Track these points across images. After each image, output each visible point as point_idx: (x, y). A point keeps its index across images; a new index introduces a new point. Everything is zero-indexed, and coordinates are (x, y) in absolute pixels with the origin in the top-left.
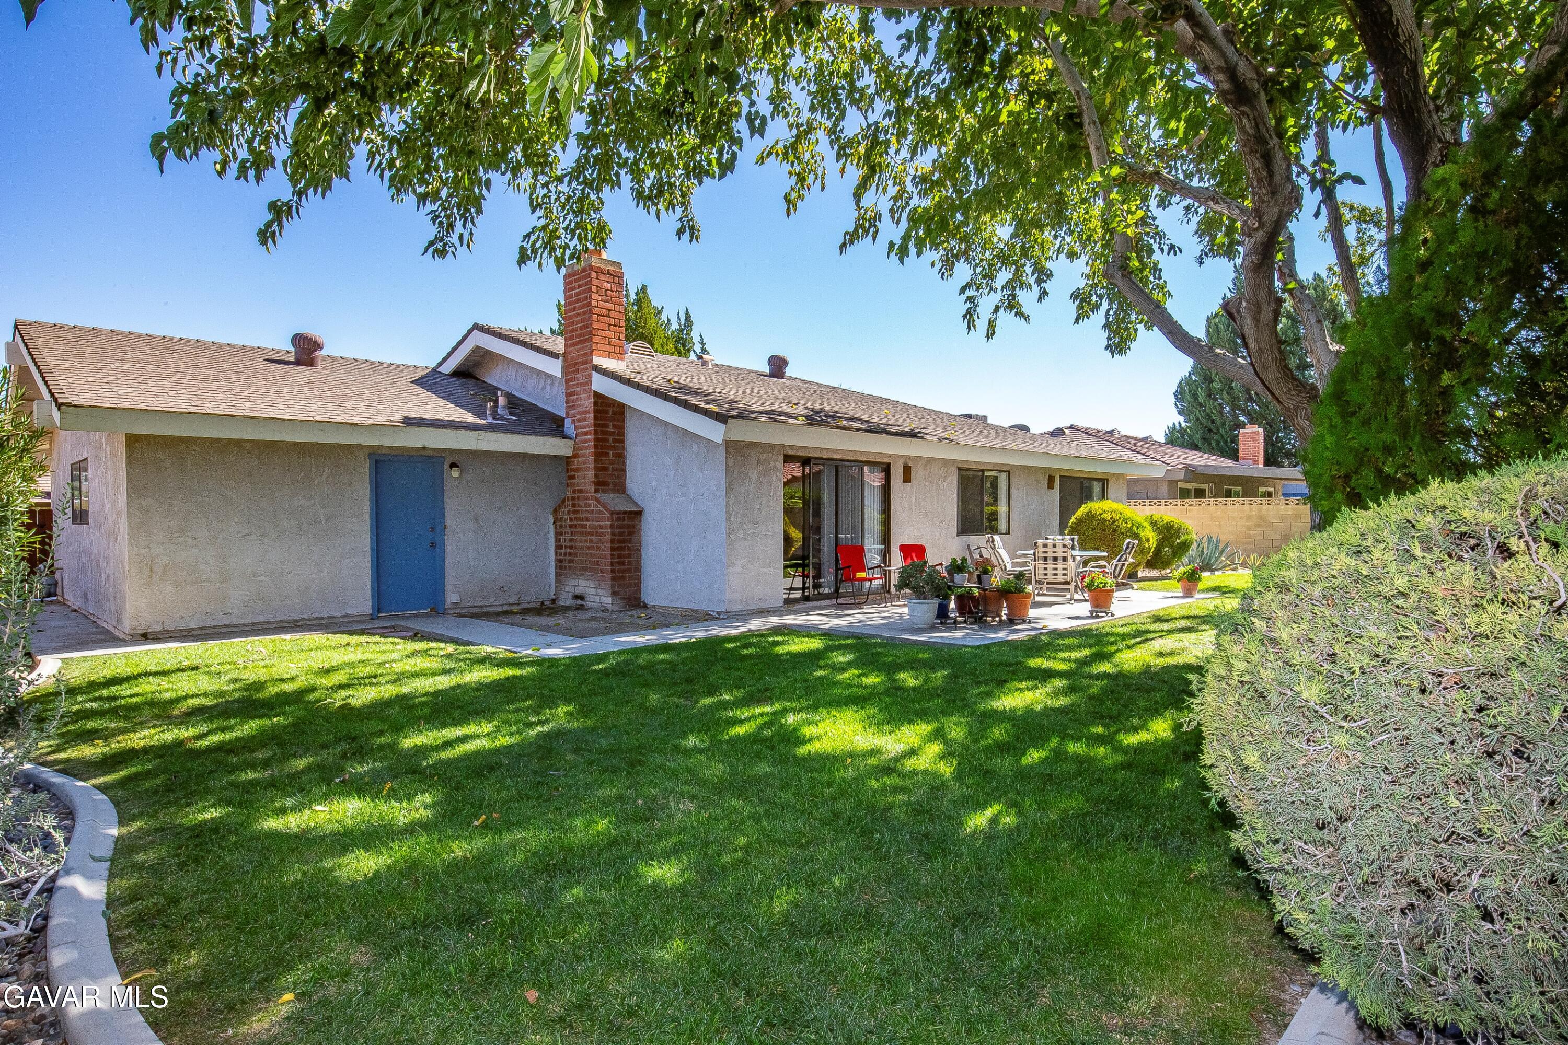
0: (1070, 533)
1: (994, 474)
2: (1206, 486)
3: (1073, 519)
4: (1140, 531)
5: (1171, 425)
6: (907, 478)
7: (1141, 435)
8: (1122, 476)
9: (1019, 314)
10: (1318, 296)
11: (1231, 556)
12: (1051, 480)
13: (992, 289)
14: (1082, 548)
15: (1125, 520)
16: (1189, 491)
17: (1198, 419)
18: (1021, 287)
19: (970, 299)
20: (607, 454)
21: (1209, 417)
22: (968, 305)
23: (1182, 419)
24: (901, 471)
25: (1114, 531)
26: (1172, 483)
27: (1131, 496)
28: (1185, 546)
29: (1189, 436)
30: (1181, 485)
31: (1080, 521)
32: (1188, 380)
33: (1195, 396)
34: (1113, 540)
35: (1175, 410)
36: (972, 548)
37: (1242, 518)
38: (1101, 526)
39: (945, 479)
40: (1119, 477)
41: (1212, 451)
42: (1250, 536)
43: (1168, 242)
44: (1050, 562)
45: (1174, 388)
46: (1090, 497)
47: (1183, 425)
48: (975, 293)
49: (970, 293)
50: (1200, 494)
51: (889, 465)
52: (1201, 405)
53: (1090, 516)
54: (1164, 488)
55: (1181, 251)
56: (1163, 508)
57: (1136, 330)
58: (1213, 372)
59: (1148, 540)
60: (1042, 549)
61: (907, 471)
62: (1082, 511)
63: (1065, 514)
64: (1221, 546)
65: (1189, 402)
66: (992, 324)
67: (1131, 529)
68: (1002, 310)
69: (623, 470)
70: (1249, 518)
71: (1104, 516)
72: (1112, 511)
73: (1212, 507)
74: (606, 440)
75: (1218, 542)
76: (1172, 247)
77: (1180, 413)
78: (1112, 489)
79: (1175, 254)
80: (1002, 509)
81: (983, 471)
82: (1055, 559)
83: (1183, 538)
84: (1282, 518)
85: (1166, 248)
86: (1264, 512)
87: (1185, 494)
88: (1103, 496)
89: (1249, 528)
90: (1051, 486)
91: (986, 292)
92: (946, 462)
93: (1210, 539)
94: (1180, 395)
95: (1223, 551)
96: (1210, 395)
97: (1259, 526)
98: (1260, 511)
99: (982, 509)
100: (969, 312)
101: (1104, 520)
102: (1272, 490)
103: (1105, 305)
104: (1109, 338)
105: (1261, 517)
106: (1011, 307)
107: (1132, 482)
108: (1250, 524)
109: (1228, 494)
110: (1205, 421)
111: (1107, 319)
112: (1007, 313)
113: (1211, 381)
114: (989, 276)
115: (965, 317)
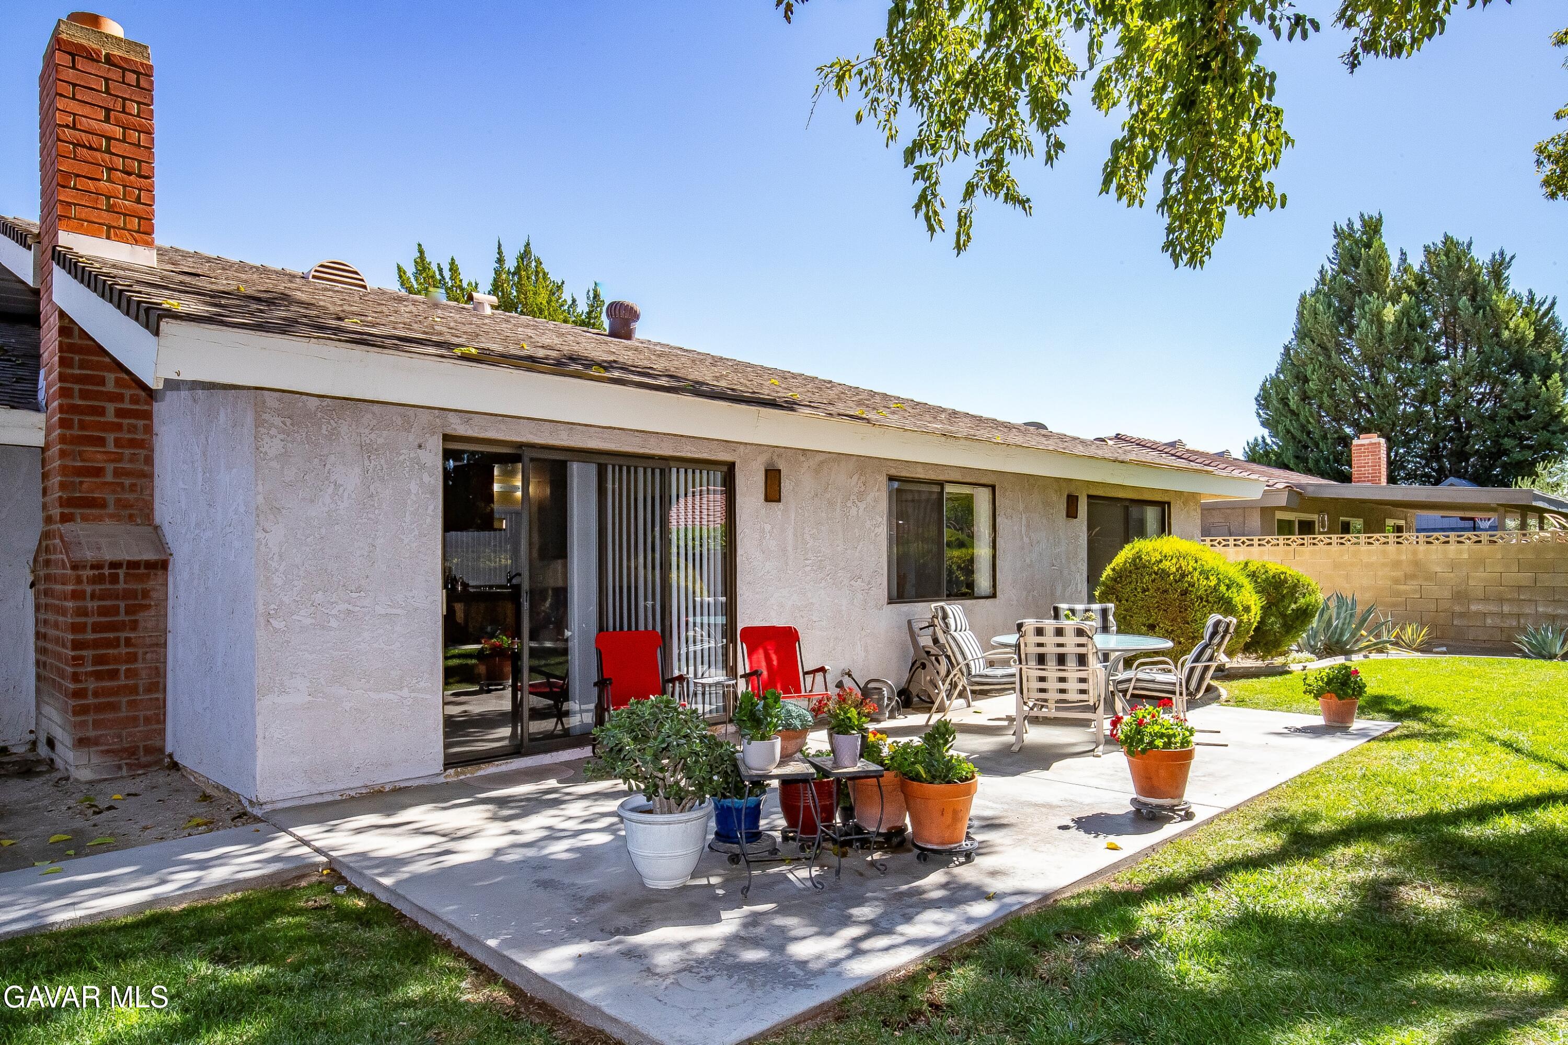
0: (1104, 598)
1: (966, 490)
2: (1315, 517)
3: (1108, 572)
4: (1233, 594)
5: (1251, 440)
6: (773, 493)
7: (1213, 449)
8: (1194, 496)
9: (1012, 198)
10: (1450, 265)
11: (1376, 630)
12: (1072, 501)
13: (958, 147)
14: (1125, 627)
15: (1205, 574)
16: (1290, 523)
17: (1288, 432)
18: (1013, 146)
19: (923, 172)
20: (101, 441)
21: (1303, 428)
22: (921, 185)
23: (1266, 432)
24: (759, 479)
25: (1185, 593)
26: (1267, 512)
27: (1206, 532)
28: (1304, 614)
29: (1276, 454)
30: (1280, 515)
31: (1120, 576)
32: (1275, 381)
33: (1284, 401)
34: (1183, 609)
35: (1257, 422)
36: (916, 626)
37: (1384, 565)
38: (1159, 584)
39: (861, 496)
40: (1190, 498)
41: (1308, 471)
42: (1398, 594)
43: (1290, 12)
44: (1052, 664)
45: (1256, 391)
46: (1142, 533)
47: (1268, 441)
48: (931, 160)
49: (922, 159)
50: (1307, 528)
51: (732, 466)
52: (1293, 412)
53: (1138, 565)
54: (1255, 521)
55: (1316, 27)
56: (1256, 549)
57: (1222, 216)
58: (1310, 368)
59: (1247, 609)
60: (1032, 639)
61: (773, 478)
62: (1124, 555)
63: (1096, 562)
64: (1359, 609)
65: (1277, 409)
66: (963, 219)
67: (1215, 589)
68: (979, 192)
69: (149, 476)
70: (1397, 564)
71: (1166, 564)
72: (1181, 556)
73: (1335, 548)
74: (101, 412)
75: (1354, 602)
76: (1299, 20)
77: (1265, 424)
78: (1177, 517)
79: (1305, 36)
80: (982, 551)
81: (941, 484)
82: (1061, 659)
83: (1302, 601)
84: (1453, 565)
85: (1285, 26)
86: (1421, 556)
87: (1285, 528)
88: (1164, 528)
89: (1396, 581)
90: (1072, 513)
91: (949, 153)
92: (864, 464)
93: (1341, 600)
94: (1264, 400)
95: (1364, 620)
96: (1305, 397)
97: (1413, 577)
98: (1415, 553)
99: (940, 555)
100: (923, 197)
101: (1164, 574)
102: (1402, 523)
103: (1163, 165)
104: (1170, 230)
105: (1416, 563)
106: (996, 184)
107: (1208, 510)
108: (1399, 574)
109: (1346, 528)
110: (1298, 434)
111: (1167, 191)
112: (990, 198)
113: (1306, 380)
114: (951, 124)
115: (917, 207)
